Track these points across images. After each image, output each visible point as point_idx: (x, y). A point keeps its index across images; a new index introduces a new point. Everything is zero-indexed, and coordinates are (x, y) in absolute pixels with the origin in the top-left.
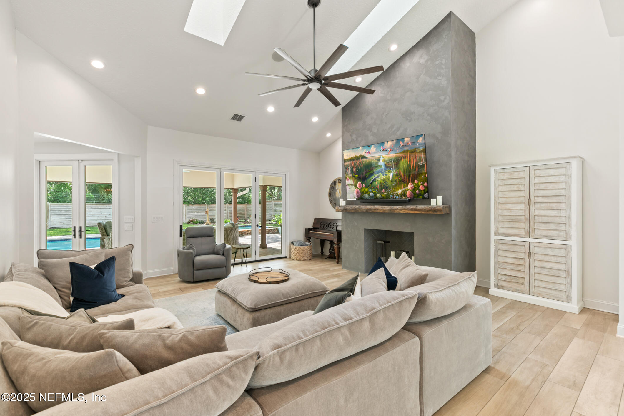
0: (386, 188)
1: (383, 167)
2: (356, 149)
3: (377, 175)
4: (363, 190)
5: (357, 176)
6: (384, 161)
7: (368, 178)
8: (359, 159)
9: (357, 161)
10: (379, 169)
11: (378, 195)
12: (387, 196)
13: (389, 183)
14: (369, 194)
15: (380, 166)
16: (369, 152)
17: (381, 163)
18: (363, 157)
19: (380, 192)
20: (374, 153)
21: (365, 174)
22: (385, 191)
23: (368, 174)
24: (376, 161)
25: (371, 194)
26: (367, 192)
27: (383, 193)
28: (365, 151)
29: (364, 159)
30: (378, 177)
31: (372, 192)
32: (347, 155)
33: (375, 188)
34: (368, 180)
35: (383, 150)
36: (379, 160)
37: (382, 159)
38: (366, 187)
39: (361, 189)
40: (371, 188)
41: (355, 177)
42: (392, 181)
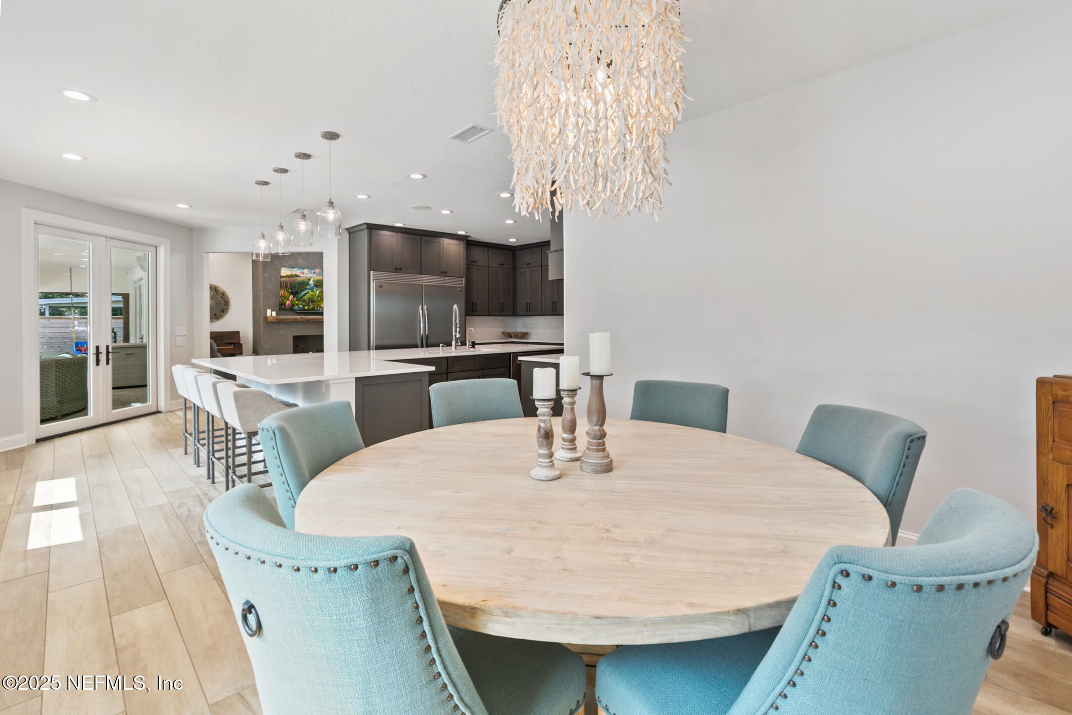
0: (313, 302)
1: (312, 285)
2: (293, 269)
3: (307, 291)
4: (294, 302)
5: (290, 290)
6: (314, 281)
7: (300, 293)
8: (294, 277)
9: (292, 279)
10: (308, 287)
11: (306, 307)
12: (313, 309)
13: (316, 298)
14: (298, 306)
15: (310, 285)
16: (303, 273)
17: (311, 282)
18: (298, 276)
19: (308, 305)
20: (307, 274)
21: (298, 289)
22: (312, 304)
23: (299, 290)
24: (308, 280)
25: (301, 306)
26: (296, 305)
27: (310, 306)
28: (299, 271)
29: (298, 278)
30: (308, 293)
31: (301, 304)
32: (284, 273)
33: (305, 301)
34: (299, 295)
35: (314, 273)
36: (310, 280)
37: (312, 279)
38: (297, 300)
39: (292, 302)
40: (301, 302)
41: (288, 291)
42: (318, 297)
